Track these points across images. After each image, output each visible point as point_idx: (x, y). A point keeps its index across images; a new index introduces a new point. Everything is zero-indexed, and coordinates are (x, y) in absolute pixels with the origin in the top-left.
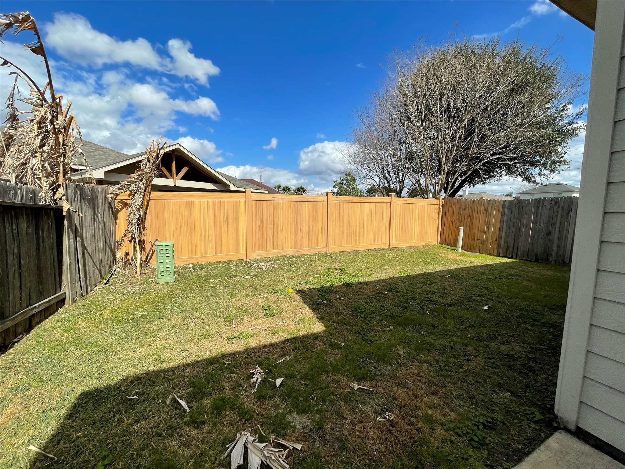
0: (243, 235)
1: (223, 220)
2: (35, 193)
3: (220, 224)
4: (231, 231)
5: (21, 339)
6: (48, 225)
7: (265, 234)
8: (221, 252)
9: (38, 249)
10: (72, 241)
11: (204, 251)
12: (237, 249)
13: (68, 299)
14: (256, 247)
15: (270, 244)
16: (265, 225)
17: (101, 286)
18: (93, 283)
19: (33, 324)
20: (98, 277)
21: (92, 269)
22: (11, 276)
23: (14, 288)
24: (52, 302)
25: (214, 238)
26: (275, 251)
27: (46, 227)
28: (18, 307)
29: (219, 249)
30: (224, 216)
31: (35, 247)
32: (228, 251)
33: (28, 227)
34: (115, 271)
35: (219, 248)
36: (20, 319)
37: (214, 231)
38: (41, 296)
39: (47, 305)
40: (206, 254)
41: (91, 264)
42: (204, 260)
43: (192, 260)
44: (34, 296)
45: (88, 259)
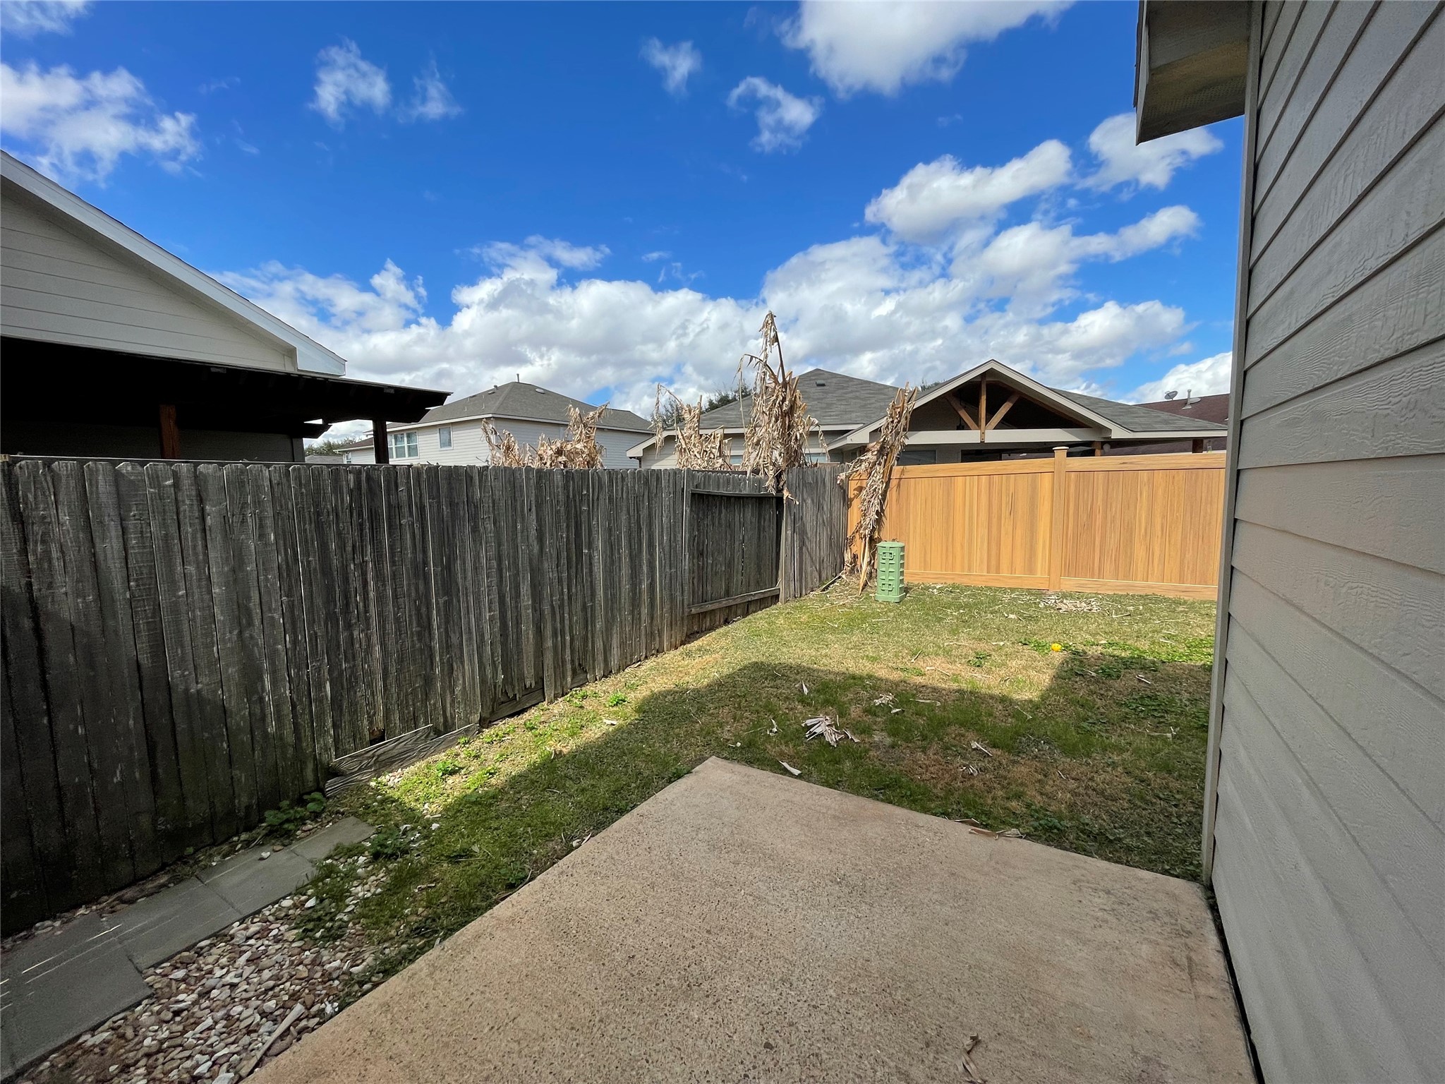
0: (1044, 542)
1: (1005, 512)
2: (760, 482)
3: (1000, 518)
4: (1019, 532)
5: (739, 620)
6: (771, 513)
7: (1097, 543)
8: (998, 571)
9: (759, 538)
10: (789, 532)
11: (966, 565)
12: (1031, 569)
13: (782, 596)
14: (1071, 568)
15: (1108, 567)
16: (1099, 522)
17: (818, 592)
18: (810, 585)
19: (750, 610)
20: (816, 581)
21: (809, 569)
22: (736, 560)
23: (737, 572)
24: (766, 595)
25: (986, 544)
26: (1121, 582)
27: (767, 517)
28: (739, 591)
29: (994, 565)
30: (1007, 503)
31: (756, 536)
32: (1012, 571)
33: (752, 515)
34: (839, 577)
35: (993, 562)
36: (739, 601)
37: (986, 531)
38: (759, 585)
39: (762, 596)
40: (969, 570)
41: (808, 561)
42: (965, 581)
43: (946, 579)
44: (752, 583)
45: (806, 556)
